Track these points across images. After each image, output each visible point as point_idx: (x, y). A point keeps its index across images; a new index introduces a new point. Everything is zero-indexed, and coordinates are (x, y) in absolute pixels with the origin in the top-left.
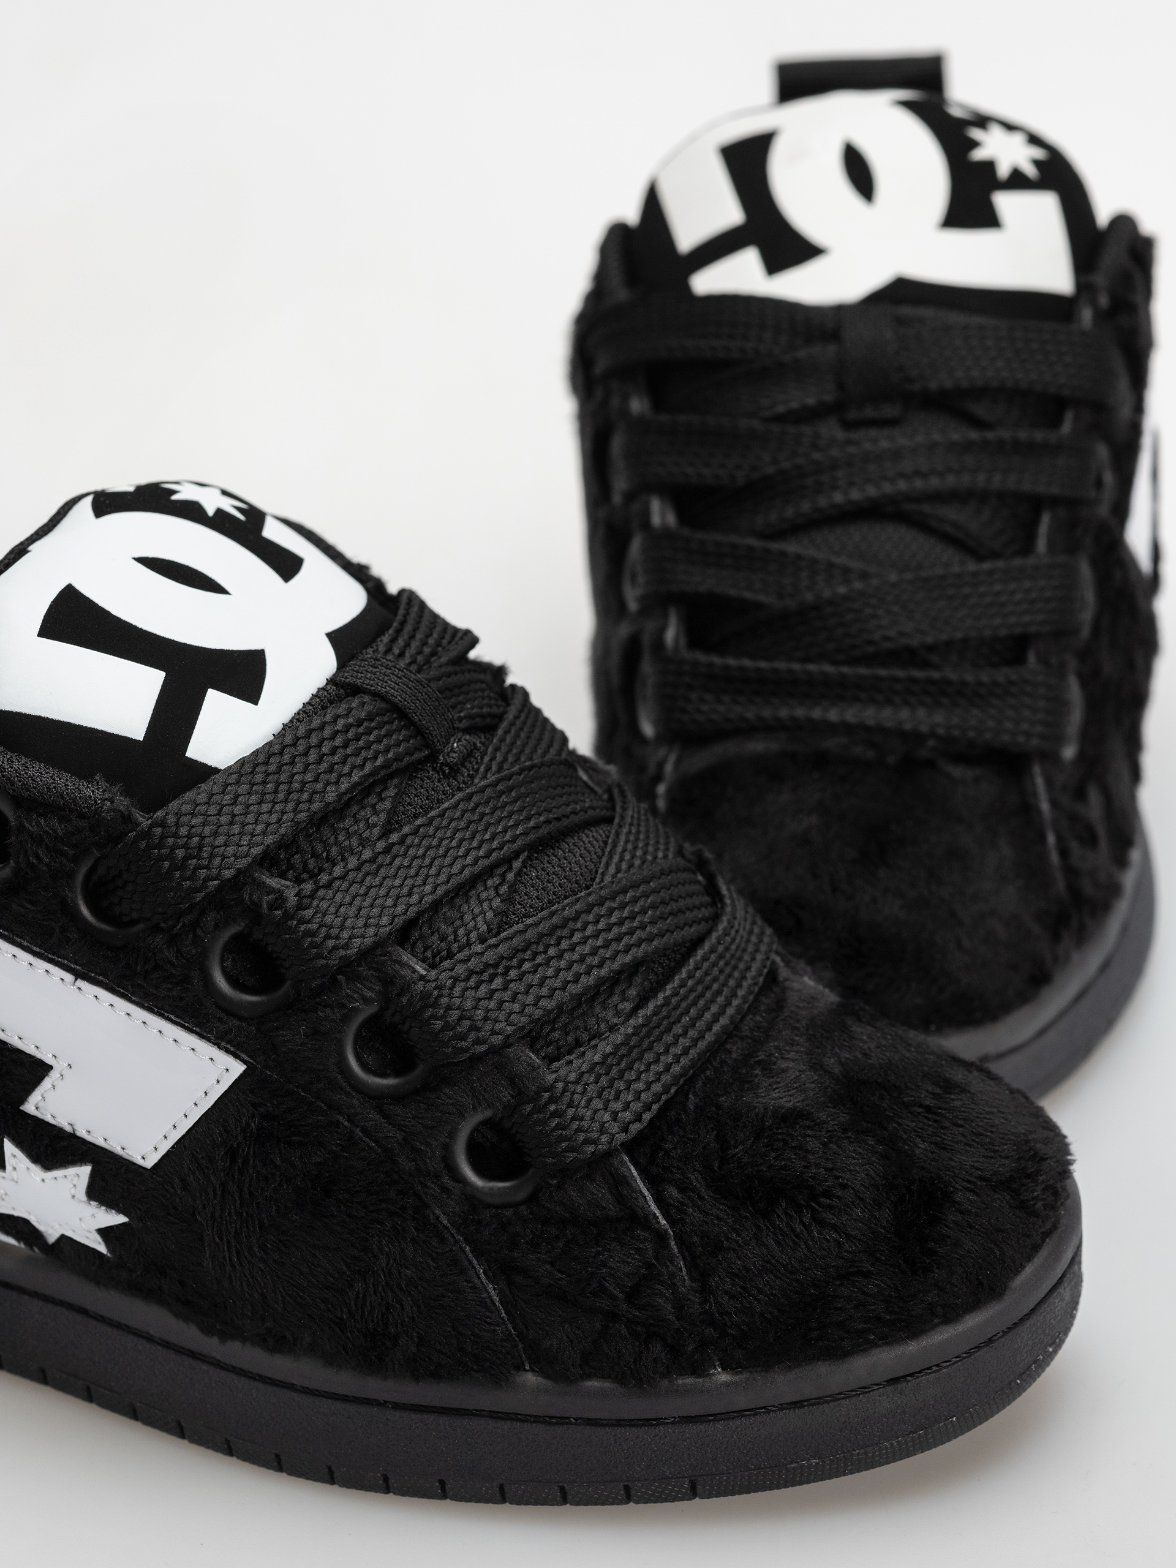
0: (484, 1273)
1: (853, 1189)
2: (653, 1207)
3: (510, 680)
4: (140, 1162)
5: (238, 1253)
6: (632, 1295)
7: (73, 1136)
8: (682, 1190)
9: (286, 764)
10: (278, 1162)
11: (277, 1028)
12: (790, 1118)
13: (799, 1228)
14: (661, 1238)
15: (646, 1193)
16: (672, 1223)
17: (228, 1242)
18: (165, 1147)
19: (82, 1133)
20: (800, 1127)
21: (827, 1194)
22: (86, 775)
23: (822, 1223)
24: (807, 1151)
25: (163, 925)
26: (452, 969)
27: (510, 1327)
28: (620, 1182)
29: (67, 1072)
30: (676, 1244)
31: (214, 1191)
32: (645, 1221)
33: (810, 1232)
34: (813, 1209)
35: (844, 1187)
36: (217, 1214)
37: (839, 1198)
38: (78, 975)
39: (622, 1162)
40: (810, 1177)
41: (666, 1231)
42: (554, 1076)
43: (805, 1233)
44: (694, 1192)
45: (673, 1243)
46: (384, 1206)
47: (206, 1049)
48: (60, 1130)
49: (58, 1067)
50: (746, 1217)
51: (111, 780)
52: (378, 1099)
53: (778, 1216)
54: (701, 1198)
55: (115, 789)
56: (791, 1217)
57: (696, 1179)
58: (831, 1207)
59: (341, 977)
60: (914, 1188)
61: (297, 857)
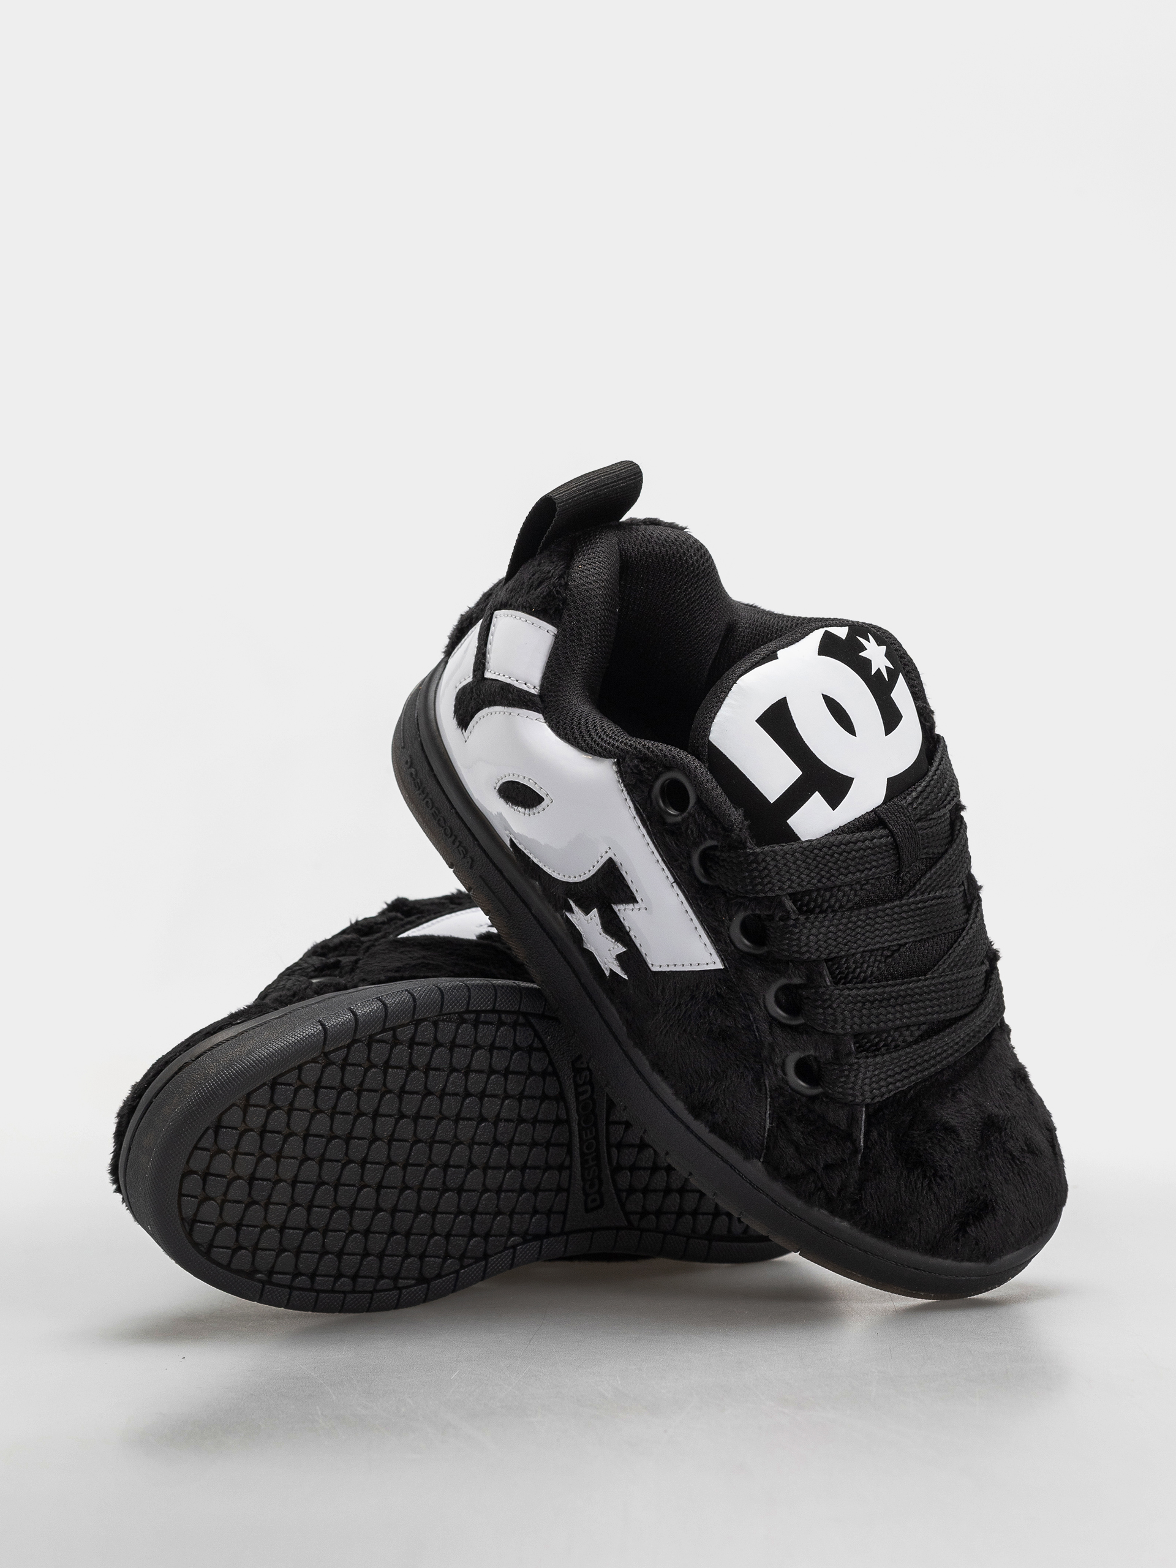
0: (769, 1114)
1: (955, 1181)
2: (862, 1136)
3: (962, 813)
4: (650, 966)
5: (667, 1032)
6: (827, 1167)
7: (628, 933)
8: (879, 1135)
9: (829, 855)
10: (711, 1014)
11: (748, 965)
12: (949, 1130)
13: (919, 1185)
14: (856, 1151)
15: (863, 1129)
16: (866, 1146)
17: (666, 1025)
18: (665, 969)
19: (632, 934)
20: (951, 1137)
21: (941, 1178)
22: (736, 803)
23: (930, 1188)
24: (946, 1151)
25: (728, 895)
26: (841, 990)
27: (765, 1140)
28: (853, 1120)
29: (643, 910)
30: (862, 1157)
31: (674, 1003)
32: (855, 1142)
33: (923, 1189)
34: (931, 1181)
35: (951, 1178)
36: (669, 1012)
37: (946, 1182)
38: (676, 881)
39: (861, 1111)
40: (940, 1165)
41: (861, 1150)
42: (856, 1061)
43: (920, 1189)
44: (884, 1140)
45: (860, 1155)
46: (745, 1062)
47: (711, 948)
48: (623, 927)
49: (641, 904)
50: (899, 1166)
51: (746, 816)
52: (773, 1020)
53: (914, 1175)
54: (886, 1144)
55: (746, 823)
56: (919, 1178)
57: (889, 1135)
58: (939, 1184)
59: (791, 964)
60: (981, 1198)
61: (807, 897)
